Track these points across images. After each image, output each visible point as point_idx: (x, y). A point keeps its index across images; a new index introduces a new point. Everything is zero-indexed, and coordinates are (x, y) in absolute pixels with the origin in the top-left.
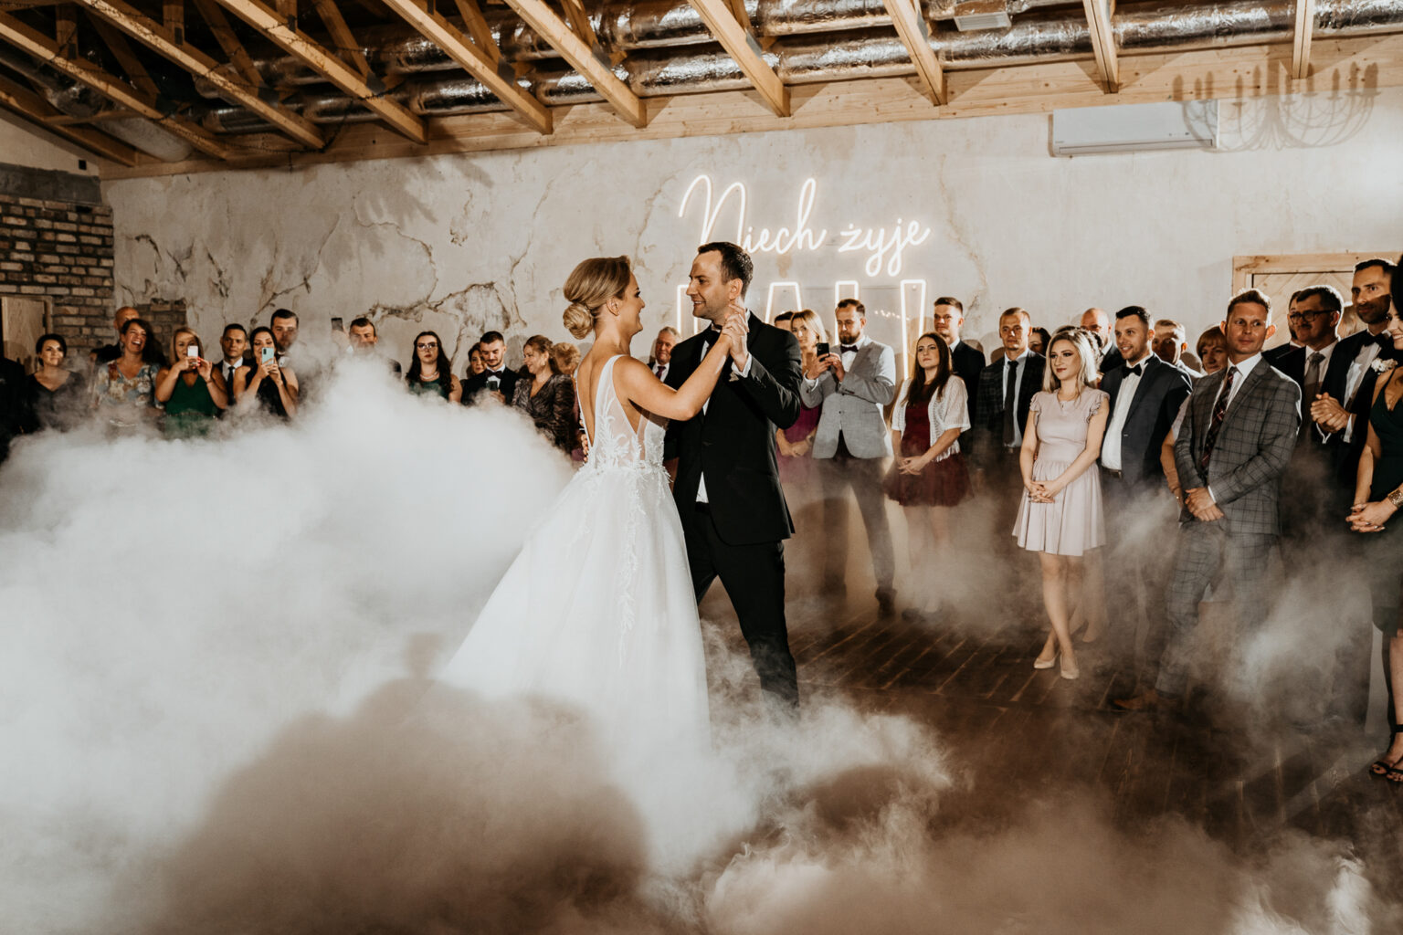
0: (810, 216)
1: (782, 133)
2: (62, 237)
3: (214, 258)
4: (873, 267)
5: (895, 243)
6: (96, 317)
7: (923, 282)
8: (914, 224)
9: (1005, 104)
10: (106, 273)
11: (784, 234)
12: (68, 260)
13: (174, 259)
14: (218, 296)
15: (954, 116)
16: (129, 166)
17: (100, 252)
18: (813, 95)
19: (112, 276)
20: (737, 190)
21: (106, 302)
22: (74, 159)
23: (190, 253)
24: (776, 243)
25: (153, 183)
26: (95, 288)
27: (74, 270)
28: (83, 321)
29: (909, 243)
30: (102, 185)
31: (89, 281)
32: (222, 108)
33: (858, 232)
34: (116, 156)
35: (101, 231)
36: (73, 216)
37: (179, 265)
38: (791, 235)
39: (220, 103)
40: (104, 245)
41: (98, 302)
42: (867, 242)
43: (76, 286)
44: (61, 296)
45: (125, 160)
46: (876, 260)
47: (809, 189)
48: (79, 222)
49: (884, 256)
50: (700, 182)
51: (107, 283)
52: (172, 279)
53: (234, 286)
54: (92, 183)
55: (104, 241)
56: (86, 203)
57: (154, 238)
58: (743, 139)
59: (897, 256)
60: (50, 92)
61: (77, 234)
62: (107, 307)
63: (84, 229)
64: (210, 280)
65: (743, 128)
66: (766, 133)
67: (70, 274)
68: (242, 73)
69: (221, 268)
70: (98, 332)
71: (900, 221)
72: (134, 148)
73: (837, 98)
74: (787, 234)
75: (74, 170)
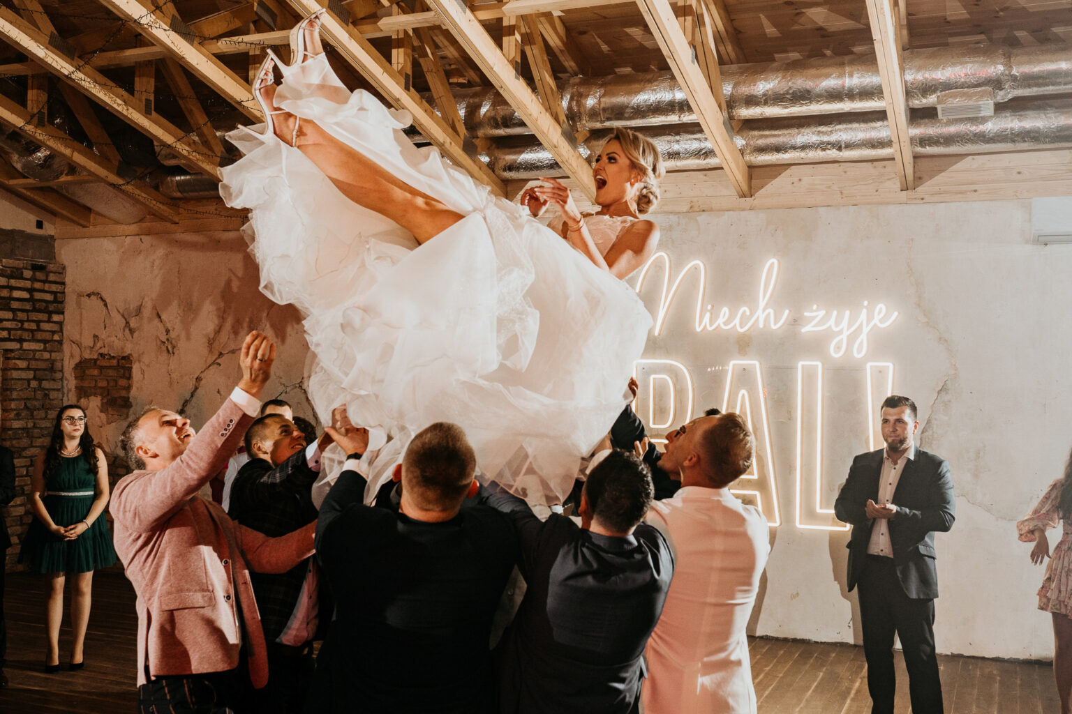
0: (772, 295)
1: (743, 213)
2: (16, 294)
3: (163, 317)
4: (838, 348)
5: (861, 324)
6: (44, 370)
7: (891, 365)
8: (881, 307)
9: (975, 191)
10: (56, 328)
11: (744, 312)
12: (21, 315)
13: (123, 316)
14: (165, 353)
15: (922, 201)
16: (84, 227)
17: (51, 308)
18: (775, 177)
19: (61, 331)
20: (696, 268)
21: (53, 354)
22: (33, 219)
23: (139, 311)
24: (737, 321)
25: (106, 243)
26: (45, 342)
27: (26, 325)
28: (31, 375)
29: (875, 325)
30: (57, 244)
31: (39, 336)
32: (180, 175)
33: (822, 313)
34: (75, 218)
35: (54, 288)
36: (28, 274)
37: (127, 323)
38: (752, 314)
39: (179, 170)
40: (56, 301)
41: (46, 355)
42: (832, 322)
43: (26, 341)
44: (12, 351)
45: (82, 222)
46: (841, 342)
47: (770, 271)
48: (33, 279)
49: (848, 337)
50: (656, 259)
51: (56, 337)
52: (120, 335)
53: (182, 344)
54: (49, 241)
55: (55, 297)
56: (41, 261)
57: (105, 296)
58: (702, 218)
59: (863, 337)
60: (15, 157)
61: (31, 291)
62: (55, 360)
63: (37, 285)
64: (157, 337)
65: (703, 207)
66: (726, 212)
67: (22, 329)
68: (206, 143)
69: (169, 325)
70: (45, 384)
71: (866, 303)
72: (89, 210)
73: (800, 180)
74: (748, 313)
75: (32, 229)
